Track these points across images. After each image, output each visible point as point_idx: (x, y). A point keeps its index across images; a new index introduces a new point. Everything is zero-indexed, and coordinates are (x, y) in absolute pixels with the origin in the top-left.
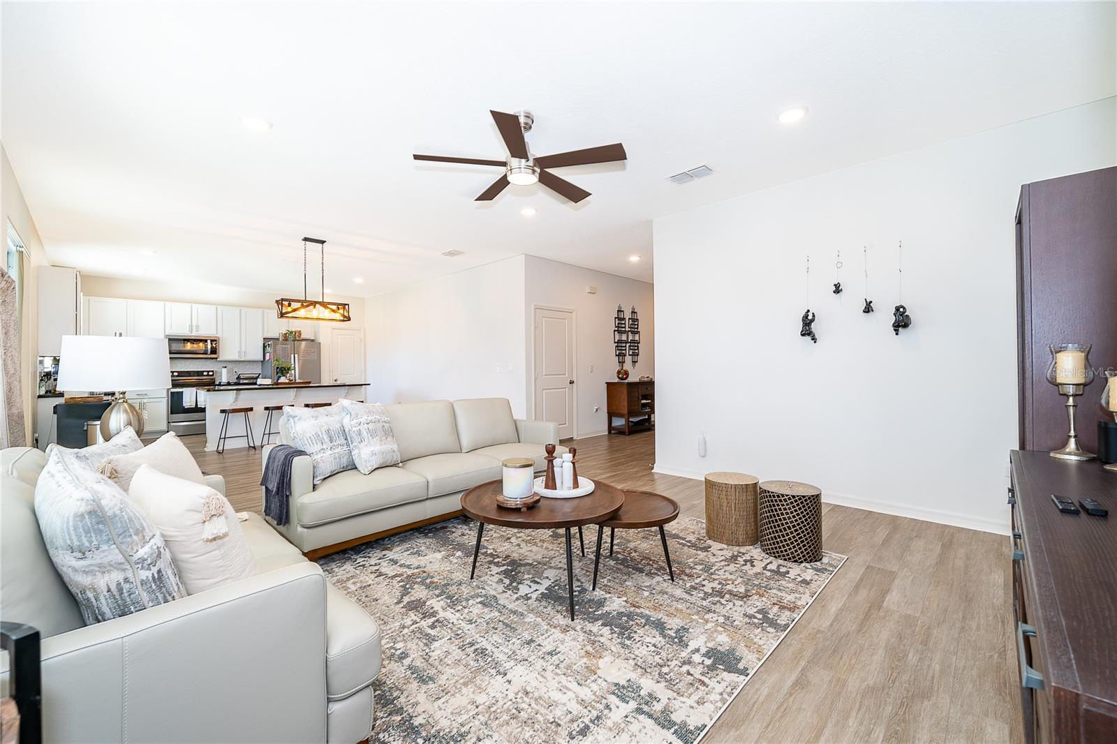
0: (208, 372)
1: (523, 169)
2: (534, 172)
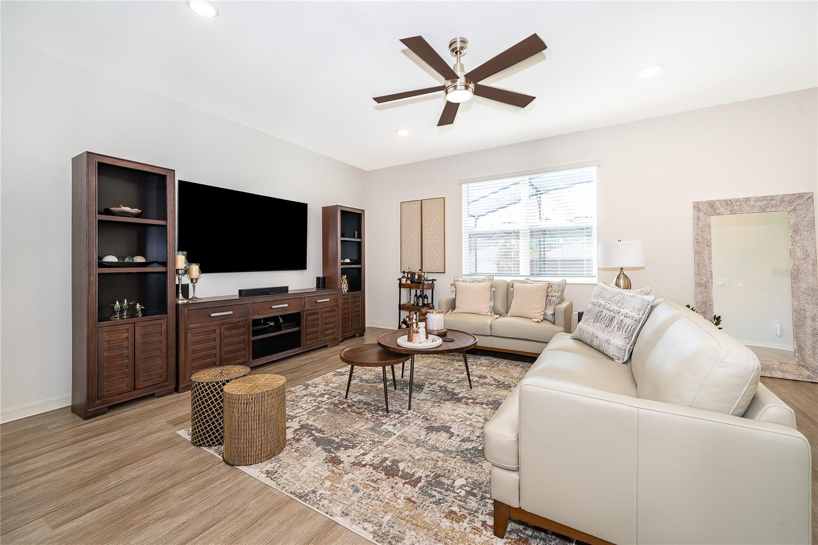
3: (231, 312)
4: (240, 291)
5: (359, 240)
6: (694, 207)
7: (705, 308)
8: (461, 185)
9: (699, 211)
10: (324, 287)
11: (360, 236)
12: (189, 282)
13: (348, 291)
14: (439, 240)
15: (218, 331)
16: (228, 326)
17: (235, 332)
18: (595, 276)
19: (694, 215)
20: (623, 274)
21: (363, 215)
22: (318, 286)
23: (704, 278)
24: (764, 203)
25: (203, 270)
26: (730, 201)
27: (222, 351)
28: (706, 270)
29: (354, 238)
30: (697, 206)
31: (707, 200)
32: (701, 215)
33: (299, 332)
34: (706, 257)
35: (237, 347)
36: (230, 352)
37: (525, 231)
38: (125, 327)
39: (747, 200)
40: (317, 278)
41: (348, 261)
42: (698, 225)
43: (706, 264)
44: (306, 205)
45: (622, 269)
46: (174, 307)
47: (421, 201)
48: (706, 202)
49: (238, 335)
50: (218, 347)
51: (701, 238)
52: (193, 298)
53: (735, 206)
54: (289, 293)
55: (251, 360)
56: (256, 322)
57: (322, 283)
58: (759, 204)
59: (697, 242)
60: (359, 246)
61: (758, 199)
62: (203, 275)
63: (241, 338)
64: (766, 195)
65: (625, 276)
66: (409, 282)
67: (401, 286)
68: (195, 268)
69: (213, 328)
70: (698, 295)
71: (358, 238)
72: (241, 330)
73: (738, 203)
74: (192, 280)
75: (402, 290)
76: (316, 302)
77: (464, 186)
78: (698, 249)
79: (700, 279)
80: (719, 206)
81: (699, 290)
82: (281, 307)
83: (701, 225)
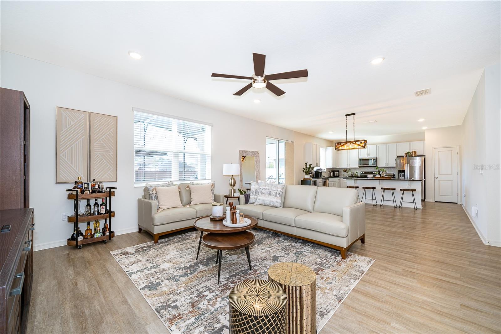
0: (375, 172)
1: (259, 81)
2: (265, 82)
14: (112, 153)
18: (210, 179)
45: (232, 175)
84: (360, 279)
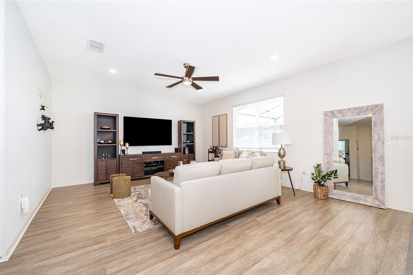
3: (136, 159)
4: (143, 152)
5: (193, 133)
6: (324, 114)
7: (329, 166)
8: (232, 108)
9: (326, 116)
10: (177, 152)
11: (193, 132)
12: (125, 149)
13: (188, 154)
15: (132, 164)
16: (135, 163)
17: (138, 165)
19: (324, 118)
20: (282, 148)
21: (194, 123)
22: (175, 152)
23: (328, 150)
24: (358, 110)
25: (130, 145)
26: (341, 110)
27: (133, 171)
28: (330, 146)
29: (191, 132)
30: (325, 114)
31: (330, 110)
32: (328, 118)
33: (164, 167)
34: (330, 140)
35: (139, 170)
36: (136, 172)
37: (257, 128)
38: (105, 161)
39: (349, 109)
40: (175, 148)
41: (188, 142)
42: (326, 123)
43: (330, 143)
44: (171, 120)
46: (118, 156)
47: (219, 116)
48: (330, 111)
49: (139, 167)
50: (132, 170)
51: (327, 130)
52: (127, 154)
53: (344, 113)
54: (162, 153)
55: (144, 175)
56: (145, 163)
57: (176, 150)
58: (356, 111)
59: (325, 132)
60: (193, 136)
61: (355, 109)
62: (130, 147)
63: (140, 168)
64: (359, 106)
65: (283, 149)
66: (212, 151)
67: (209, 152)
68: (127, 144)
69: (130, 164)
70: (325, 159)
71: (192, 132)
72: (140, 165)
73: (345, 111)
74: (126, 148)
75: (209, 153)
76: (171, 157)
77: (234, 108)
78: (326, 136)
79: (326, 151)
80: (336, 113)
81: (326, 156)
82: (155, 158)
83: (328, 123)
84: (124, 216)
